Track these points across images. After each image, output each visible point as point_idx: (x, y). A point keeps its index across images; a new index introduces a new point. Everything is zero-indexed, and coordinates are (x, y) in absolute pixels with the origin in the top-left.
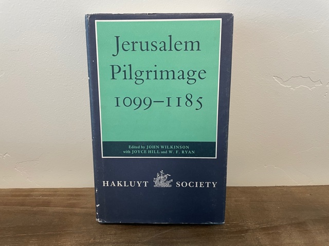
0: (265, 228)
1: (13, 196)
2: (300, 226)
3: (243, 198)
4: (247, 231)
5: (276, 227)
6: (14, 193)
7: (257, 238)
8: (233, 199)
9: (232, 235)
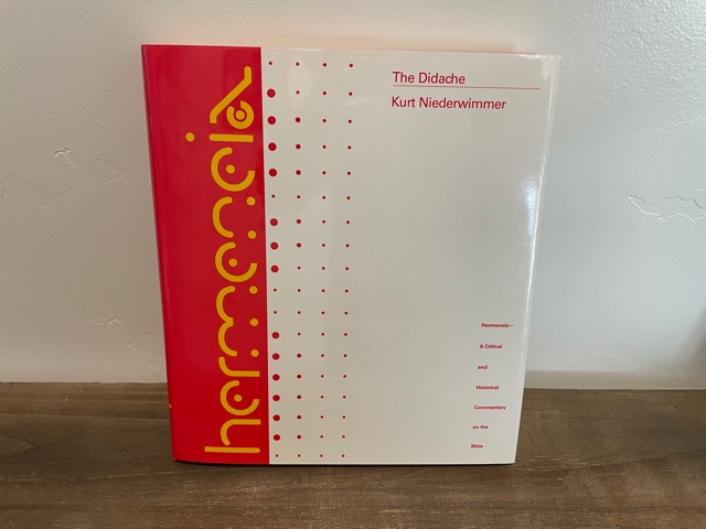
0: (596, 467)
1: (129, 397)
2: (658, 464)
3: (556, 412)
4: (566, 472)
5: (617, 467)
6: (130, 393)
7: (584, 486)
8: (538, 413)
9: (540, 480)
